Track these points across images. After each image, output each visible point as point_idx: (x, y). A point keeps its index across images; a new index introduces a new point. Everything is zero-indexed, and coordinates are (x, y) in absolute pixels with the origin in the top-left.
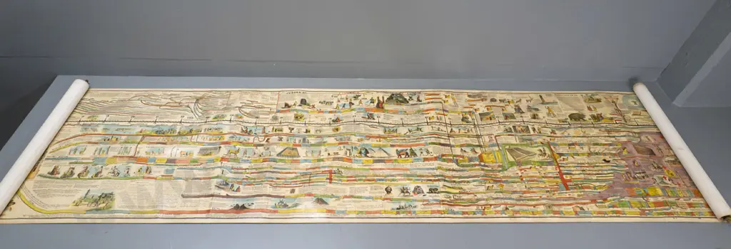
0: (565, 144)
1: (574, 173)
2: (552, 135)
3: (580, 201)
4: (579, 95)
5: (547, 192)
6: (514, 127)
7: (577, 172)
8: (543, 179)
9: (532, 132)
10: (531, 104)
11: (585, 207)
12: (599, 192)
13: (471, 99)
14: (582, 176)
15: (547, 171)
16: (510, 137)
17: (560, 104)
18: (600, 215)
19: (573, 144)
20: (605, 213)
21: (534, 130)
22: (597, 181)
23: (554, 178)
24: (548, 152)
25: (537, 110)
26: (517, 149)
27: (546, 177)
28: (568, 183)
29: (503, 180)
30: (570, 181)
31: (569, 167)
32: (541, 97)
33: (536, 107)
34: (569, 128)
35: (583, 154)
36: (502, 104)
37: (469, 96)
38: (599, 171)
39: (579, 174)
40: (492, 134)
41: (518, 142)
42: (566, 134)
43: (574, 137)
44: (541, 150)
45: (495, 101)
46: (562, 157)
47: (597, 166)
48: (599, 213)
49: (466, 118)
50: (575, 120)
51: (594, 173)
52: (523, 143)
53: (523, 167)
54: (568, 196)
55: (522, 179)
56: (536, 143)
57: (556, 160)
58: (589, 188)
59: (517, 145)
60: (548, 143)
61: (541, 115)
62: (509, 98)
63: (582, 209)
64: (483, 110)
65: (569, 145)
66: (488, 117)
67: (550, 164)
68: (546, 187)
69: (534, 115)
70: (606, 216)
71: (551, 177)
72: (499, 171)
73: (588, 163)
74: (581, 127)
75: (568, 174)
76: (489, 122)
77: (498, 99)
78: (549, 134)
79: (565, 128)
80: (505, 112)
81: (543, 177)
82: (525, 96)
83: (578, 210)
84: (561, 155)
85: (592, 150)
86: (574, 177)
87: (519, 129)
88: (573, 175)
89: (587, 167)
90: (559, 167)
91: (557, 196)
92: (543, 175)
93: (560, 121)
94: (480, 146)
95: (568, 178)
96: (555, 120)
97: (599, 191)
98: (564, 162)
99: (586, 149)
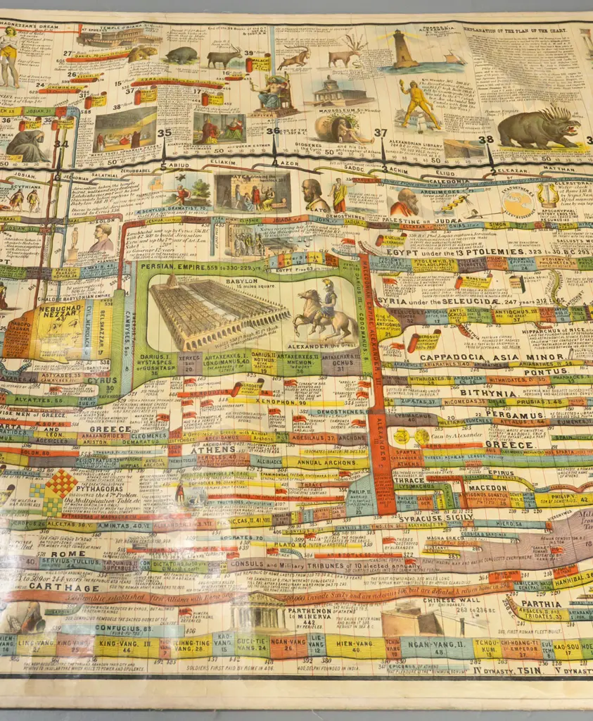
0: (444, 265)
1: (445, 413)
2: (399, 216)
3: (432, 581)
4: (573, 32)
5: (280, 520)
6: (222, 180)
7: (462, 413)
8: (283, 449)
9: (298, 206)
10: (341, 73)
11: (447, 615)
12: (548, 527)
13: (88, 50)
14: (483, 434)
15: (315, 405)
16: (191, 227)
17: (474, 70)
18: (515, 666)
19: (482, 264)
20: (547, 653)
21: (313, 192)
22: (552, 458)
23: (340, 440)
24: (347, 304)
25: (358, 96)
26: (207, 290)
27: (298, 439)
28: (400, 474)
29: (84, 450)
30: (412, 459)
31: (432, 381)
32: (399, 38)
33: (358, 86)
34: (486, 182)
35: (517, 316)
36: (215, 75)
37: (84, 39)
38: (572, 403)
39: (468, 423)
40: (111, 218)
41: (221, 255)
42: (461, 213)
43: (497, 226)
44: (314, 296)
45: (192, 56)
46: (411, 330)
47: (572, 380)
48: (521, 650)
49: (31, 138)
50: (525, 143)
51: (548, 414)
52: (241, 259)
53: (201, 385)
54: (378, 548)
55: (174, 451)
56: (305, 258)
57: (375, 344)
58: (499, 499)
59: (212, 267)
60: (365, 257)
61: (365, 123)
62: (258, 44)
63: (430, 624)
64: (118, 99)
65: (466, 267)
66: (128, 131)
67: (339, 366)
68: (281, 497)
69: (336, 123)
70: (548, 670)
71: (324, 438)
72: (82, 404)
73: (530, 363)
74: (542, 179)
75: (412, 420)
76: (127, 155)
77: (203, 52)
78: (383, 212)
79: (464, 182)
80: (212, 109)
81: (286, 438)
82: (323, 35)
83: (409, 629)
84: (409, 317)
85: (566, 294)
86: (437, 436)
87: (245, 189)
88: (439, 424)
89: (520, 382)
90: (381, 381)
91: (323, 544)
92: (289, 426)
93: (450, 149)
94: (40, 274)
95: (411, 445)
96: (428, 146)
97: (546, 515)
98: (414, 358)
99: (537, 290)
